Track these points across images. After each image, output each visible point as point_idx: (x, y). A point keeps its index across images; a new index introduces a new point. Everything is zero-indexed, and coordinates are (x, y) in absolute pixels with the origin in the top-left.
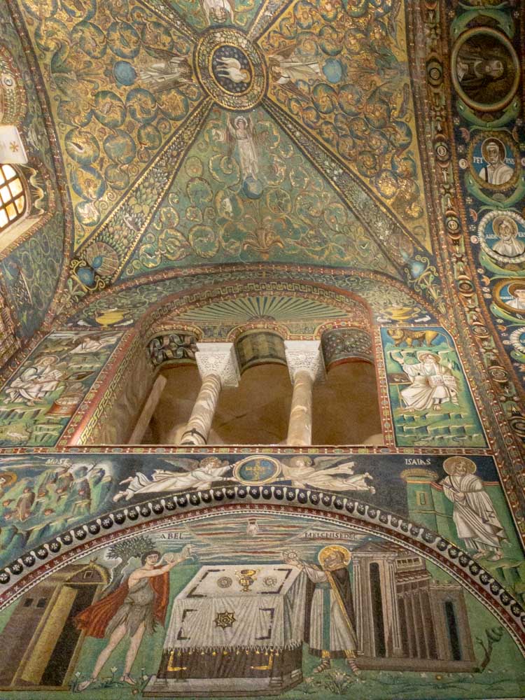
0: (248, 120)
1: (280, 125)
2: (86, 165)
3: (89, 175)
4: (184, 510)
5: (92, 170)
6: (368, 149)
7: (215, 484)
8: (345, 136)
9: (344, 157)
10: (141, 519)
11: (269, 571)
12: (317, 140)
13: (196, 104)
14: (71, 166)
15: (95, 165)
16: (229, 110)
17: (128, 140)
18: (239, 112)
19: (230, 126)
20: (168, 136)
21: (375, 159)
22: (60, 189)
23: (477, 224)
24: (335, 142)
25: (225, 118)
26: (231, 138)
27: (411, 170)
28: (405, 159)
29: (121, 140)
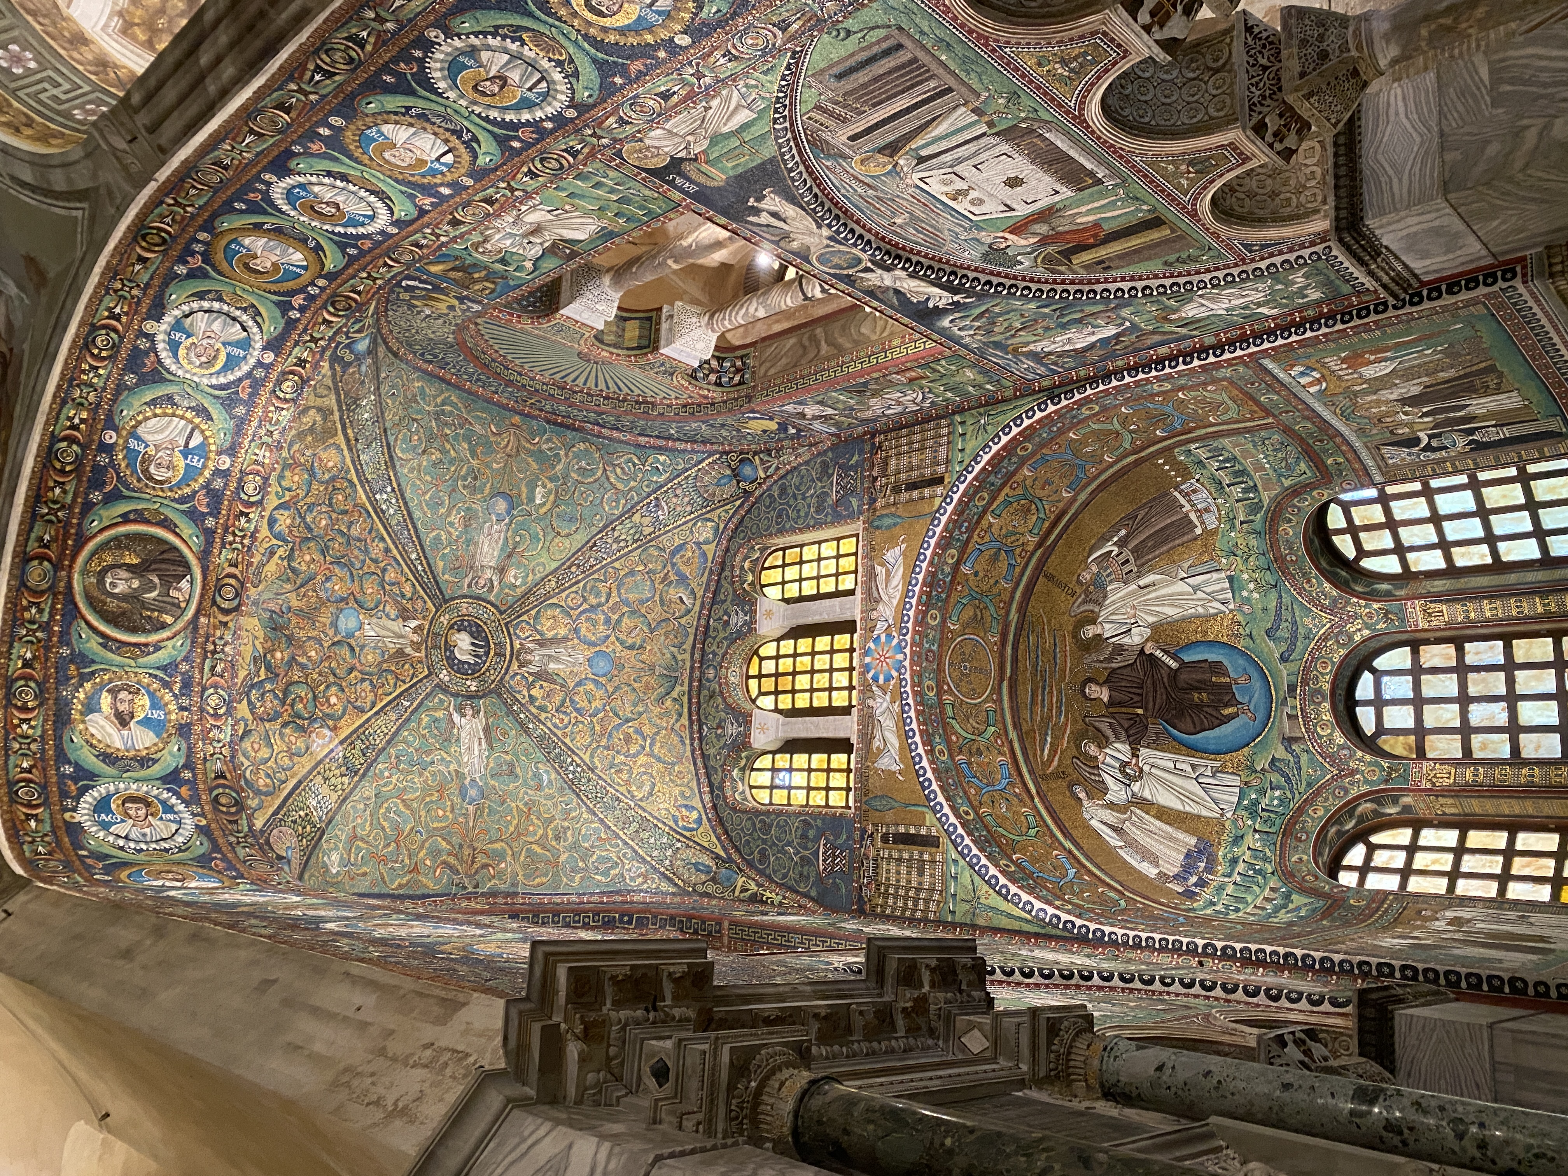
0: (469, 586)
1: (432, 572)
2: (683, 579)
3: (683, 568)
4: (931, 263)
5: (678, 573)
6: (334, 516)
7: (888, 269)
8: (359, 540)
9: (368, 512)
10: (971, 275)
11: (936, 187)
12: (394, 543)
13: (525, 617)
14: (698, 583)
15: (673, 577)
16: (488, 602)
17: (624, 596)
18: (479, 598)
19: (496, 584)
20: (574, 589)
21: (330, 499)
22: (723, 565)
23: (249, 375)
24: (374, 534)
25: (497, 596)
26: (501, 571)
27: (288, 473)
28: (289, 490)
29: (632, 597)
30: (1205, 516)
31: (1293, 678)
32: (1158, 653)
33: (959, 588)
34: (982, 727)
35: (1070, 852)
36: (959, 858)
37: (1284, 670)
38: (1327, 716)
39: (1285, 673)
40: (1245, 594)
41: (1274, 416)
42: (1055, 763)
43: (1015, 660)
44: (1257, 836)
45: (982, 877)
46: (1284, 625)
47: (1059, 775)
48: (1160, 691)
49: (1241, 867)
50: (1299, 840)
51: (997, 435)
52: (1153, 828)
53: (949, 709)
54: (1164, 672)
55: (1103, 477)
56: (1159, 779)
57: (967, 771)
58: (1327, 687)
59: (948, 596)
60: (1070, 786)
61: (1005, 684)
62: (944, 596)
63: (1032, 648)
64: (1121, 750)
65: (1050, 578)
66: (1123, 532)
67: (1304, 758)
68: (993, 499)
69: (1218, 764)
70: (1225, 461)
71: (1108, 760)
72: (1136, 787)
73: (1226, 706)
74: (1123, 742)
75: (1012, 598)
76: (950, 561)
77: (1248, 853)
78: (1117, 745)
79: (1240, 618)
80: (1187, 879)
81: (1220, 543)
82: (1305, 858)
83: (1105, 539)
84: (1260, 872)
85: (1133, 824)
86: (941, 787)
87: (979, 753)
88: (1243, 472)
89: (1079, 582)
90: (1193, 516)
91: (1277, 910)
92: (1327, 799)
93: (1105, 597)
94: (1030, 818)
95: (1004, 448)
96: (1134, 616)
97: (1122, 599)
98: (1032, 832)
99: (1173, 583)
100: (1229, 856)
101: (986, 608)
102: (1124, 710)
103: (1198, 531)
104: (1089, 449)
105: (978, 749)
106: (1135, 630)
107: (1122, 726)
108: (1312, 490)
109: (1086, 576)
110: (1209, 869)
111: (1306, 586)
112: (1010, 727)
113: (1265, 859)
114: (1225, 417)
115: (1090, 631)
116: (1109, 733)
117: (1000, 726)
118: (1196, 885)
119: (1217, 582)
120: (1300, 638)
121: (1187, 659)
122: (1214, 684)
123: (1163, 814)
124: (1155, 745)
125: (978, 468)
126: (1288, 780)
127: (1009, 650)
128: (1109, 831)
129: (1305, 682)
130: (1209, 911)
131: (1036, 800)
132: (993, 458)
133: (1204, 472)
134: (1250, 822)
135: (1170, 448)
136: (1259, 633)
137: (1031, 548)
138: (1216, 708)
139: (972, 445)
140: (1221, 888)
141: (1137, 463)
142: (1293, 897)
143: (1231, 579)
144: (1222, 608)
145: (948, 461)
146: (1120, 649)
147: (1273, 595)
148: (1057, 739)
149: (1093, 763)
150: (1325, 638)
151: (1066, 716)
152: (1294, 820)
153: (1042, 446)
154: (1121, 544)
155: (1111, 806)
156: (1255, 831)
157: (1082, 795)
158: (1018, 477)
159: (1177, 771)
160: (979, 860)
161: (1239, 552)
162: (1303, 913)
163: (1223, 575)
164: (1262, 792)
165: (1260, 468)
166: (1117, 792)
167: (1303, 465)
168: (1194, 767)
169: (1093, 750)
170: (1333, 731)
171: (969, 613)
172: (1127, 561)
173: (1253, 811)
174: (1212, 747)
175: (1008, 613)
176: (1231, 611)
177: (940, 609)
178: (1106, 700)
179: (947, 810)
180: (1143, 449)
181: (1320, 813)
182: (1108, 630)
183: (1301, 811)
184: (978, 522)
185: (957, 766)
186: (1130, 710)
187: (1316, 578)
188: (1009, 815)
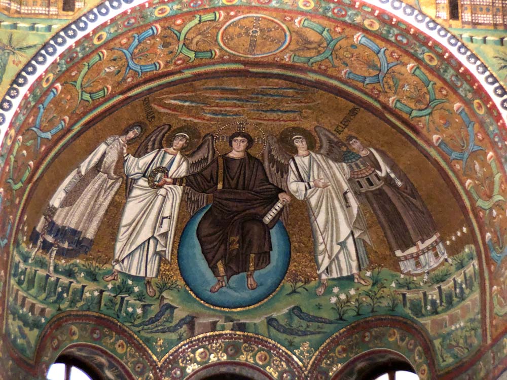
30: (412, 262)
31: (252, 328)
32: (278, 206)
33: (339, 30)
34: (193, 47)
35: (69, 130)
36: (53, 33)
37: (259, 321)
38: (213, 358)
39: (257, 321)
40: (336, 290)
41: (492, 346)
42: (162, 110)
43: (266, 76)
44: (96, 294)
45: (35, 58)
46: (304, 324)
47: (151, 115)
48: (241, 206)
49: (64, 280)
50: (93, 332)
51: (496, 81)
52: (101, 199)
53: (210, 16)
54: (259, 210)
55: (451, 174)
56: (151, 203)
57: (145, 35)
58: (242, 358)
59: (329, 19)
60: (140, 124)
61: (242, 67)
62: (330, 14)
63: (281, 92)
64: (180, 168)
65: (353, 112)
66: (399, 183)
67: (174, 336)
68: (431, 70)
69: (168, 257)
70: (461, 289)
71: (169, 157)
72: (143, 182)
73: (227, 267)
74: (188, 170)
75: (331, 77)
76: (366, 23)
77: (80, 286)
78: (184, 166)
79: (313, 283)
80: (50, 233)
81: (385, 272)
82: (75, 337)
83: (393, 166)
84: (60, 297)
85: (105, 181)
86: (125, 13)
87: (166, 45)
88: (450, 304)
89: (350, 138)
90: (413, 250)
91: (22, 318)
92: (133, 356)
93: (336, 160)
94: (101, 93)
95: (480, 87)
96: (316, 186)
97: (334, 175)
98: (87, 96)
99: (349, 224)
100: (76, 269)
101: (319, 53)
102: (221, 171)
103: (399, 253)
104: (477, 166)
105: (170, 44)
106: (302, 186)
107: (203, 170)
108: (429, 365)
109: (356, 145)
110: (61, 253)
111: (339, 348)
112: (196, 71)
113: (73, 302)
114: (495, 302)
115: (301, 144)
116: (197, 157)
117: (196, 62)
118: (45, 242)
119: (348, 264)
120: (290, 338)
121: (273, 232)
122: (247, 256)
123: (116, 209)
124: (185, 201)
125: (462, 59)
126: (152, 321)
127: (276, 71)
128: (96, 160)
129: (247, 339)
130: (17, 258)
131: (121, 97)
132: (471, 75)
133: (453, 268)
134: (110, 286)
135: (475, 242)
136: (296, 300)
137: (381, 98)
138: (223, 257)
139: (489, 52)
140: (43, 264)
141: (463, 207)
142: (36, 332)
143: (350, 278)
144: (323, 268)
145: (475, 24)
146: (283, 170)
147: (333, 316)
148: (189, 110)
149: (164, 142)
150: (289, 361)
151: (211, 119)
152: (112, 326)
153: (482, 124)
154: (388, 180)
155: (121, 161)
156: (101, 292)
157: (131, 135)
158: (453, 97)
159: (160, 220)
160: (51, 54)
161: (376, 289)
162: (19, 341)
163: (355, 271)
164: (140, 297)
165: (453, 320)
166: (136, 165)
167: (450, 360)
168: (165, 235)
169: (179, 143)
170: (198, 363)
171: (313, 37)
172: (371, 184)
173: (123, 289)
174: (184, 251)
175: (315, 72)
176: (319, 276)
177: (315, 10)
178: (231, 155)
179: (101, 20)
180: (476, 216)
181: (120, 350)
182: (302, 160)
183: (121, 332)
184: (407, 53)
185: (150, 25)
186: (221, 178)
187: (348, 357)
188: (103, 75)
